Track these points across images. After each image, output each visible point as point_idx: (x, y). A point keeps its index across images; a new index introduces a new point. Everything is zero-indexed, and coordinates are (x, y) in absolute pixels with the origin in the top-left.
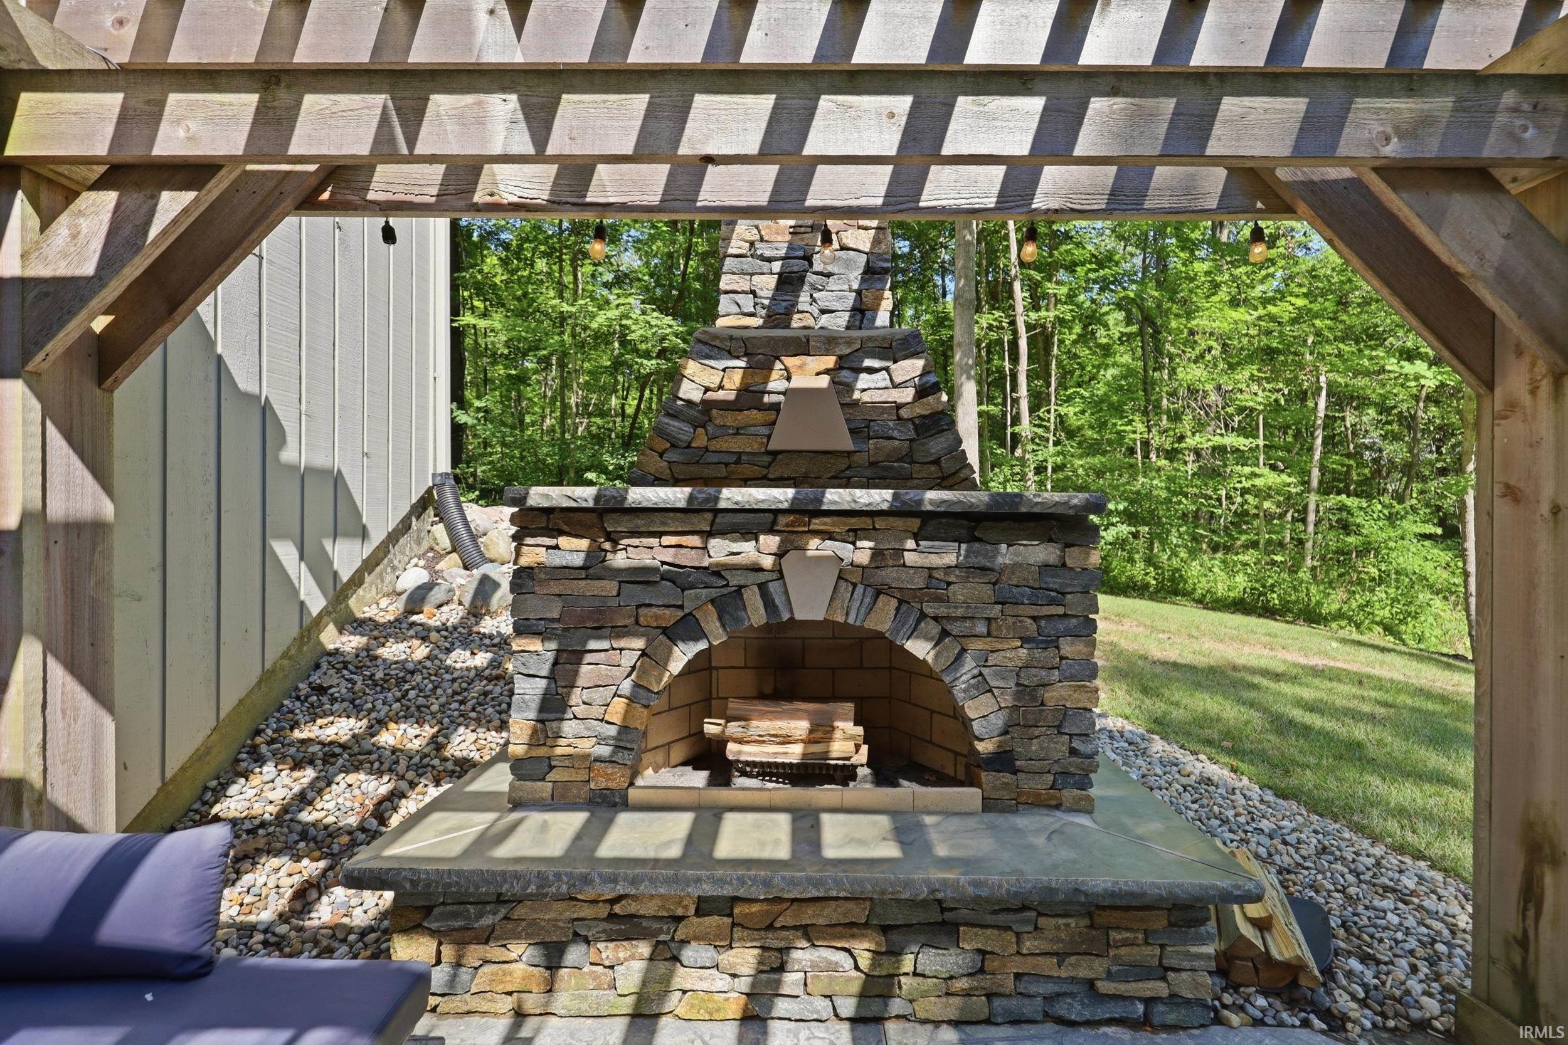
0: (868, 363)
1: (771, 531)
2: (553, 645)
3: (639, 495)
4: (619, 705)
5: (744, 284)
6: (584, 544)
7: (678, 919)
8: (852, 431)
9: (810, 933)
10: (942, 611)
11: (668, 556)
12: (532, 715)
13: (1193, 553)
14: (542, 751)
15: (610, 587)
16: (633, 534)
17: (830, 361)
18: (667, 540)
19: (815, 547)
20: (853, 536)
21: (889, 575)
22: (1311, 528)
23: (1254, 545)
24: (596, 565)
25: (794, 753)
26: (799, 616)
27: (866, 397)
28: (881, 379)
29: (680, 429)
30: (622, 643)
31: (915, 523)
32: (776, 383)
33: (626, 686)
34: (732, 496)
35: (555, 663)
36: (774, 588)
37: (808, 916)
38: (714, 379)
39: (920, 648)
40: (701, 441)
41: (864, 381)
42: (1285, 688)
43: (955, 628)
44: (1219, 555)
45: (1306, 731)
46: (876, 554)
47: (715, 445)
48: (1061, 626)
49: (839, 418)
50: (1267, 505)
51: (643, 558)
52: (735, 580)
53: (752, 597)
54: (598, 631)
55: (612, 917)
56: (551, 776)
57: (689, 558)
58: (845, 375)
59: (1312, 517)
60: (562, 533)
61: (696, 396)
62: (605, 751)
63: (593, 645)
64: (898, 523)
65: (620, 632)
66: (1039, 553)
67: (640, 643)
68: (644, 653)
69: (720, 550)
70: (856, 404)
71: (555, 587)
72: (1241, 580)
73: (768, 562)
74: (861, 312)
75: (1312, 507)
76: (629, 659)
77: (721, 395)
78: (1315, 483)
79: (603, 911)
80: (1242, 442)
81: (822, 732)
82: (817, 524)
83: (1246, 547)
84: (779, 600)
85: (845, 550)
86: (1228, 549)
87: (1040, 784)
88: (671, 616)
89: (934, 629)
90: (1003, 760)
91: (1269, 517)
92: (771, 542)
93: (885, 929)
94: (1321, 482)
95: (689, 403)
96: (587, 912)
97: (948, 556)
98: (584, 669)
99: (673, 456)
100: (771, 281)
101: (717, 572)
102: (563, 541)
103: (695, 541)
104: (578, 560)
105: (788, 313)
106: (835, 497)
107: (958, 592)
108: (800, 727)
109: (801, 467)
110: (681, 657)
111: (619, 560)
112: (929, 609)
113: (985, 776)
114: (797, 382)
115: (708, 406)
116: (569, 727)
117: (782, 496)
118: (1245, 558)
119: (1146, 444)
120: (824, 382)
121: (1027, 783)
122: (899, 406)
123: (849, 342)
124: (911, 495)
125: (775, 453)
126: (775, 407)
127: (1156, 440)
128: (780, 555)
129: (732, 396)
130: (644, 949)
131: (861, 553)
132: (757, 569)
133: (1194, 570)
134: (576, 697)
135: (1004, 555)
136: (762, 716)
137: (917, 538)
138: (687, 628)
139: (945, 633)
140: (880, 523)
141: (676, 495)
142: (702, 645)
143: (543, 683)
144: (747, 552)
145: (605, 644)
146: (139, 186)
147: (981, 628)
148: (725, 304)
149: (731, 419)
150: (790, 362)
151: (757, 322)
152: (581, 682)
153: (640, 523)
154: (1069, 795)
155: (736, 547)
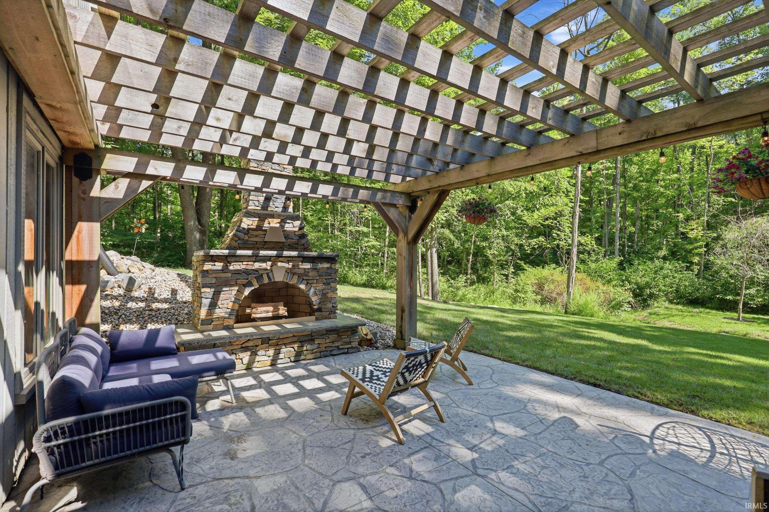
0: (288, 221)
1: (269, 261)
2: (213, 290)
3: (239, 252)
4: (231, 304)
5: (256, 199)
6: (222, 264)
7: (257, 346)
8: (285, 237)
9: (285, 345)
10: (307, 278)
11: (244, 267)
12: (207, 308)
13: (350, 268)
14: (210, 317)
15: (229, 275)
16: (235, 262)
17: (279, 220)
18: (244, 263)
19: (279, 264)
20: (288, 262)
21: (296, 270)
22: (386, 259)
23: (369, 265)
24: (225, 269)
25: (270, 315)
26: (276, 280)
27: (288, 229)
28: (291, 225)
29: (241, 235)
30: (233, 288)
31: (301, 259)
32: (266, 225)
33: (233, 299)
34: (263, 253)
35: (214, 294)
36: (270, 274)
37: (286, 341)
38: (250, 223)
39: (302, 287)
40: (246, 238)
41: (287, 225)
42: (374, 302)
43: (310, 282)
44: (358, 269)
45: (377, 309)
46: (293, 266)
47: (250, 239)
48: (331, 280)
49: (282, 234)
50: (373, 251)
51: (238, 267)
52: (261, 272)
53: (265, 276)
54: (226, 286)
55: (242, 348)
56: (213, 323)
57: (250, 267)
58: (283, 224)
59: (386, 255)
60: (216, 261)
61: (246, 227)
62: (227, 316)
63: (224, 289)
64: (298, 259)
65: (231, 286)
66: (326, 265)
67: (237, 288)
68: (238, 291)
69: (257, 265)
70: (285, 231)
71: (214, 275)
72: (365, 278)
73: (269, 268)
74: (285, 208)
75: (386, 252)
76: (234, 292)
77: (252, 227)
78: (387, 243)
79: (240, 346)
80: (365, 229)
81: (276, 309)
82: (280, 259)
83: (366, 266)
84: (271, 277)
85: (286, 265)
86: (361, 266)
87: (327, 314)
88: (245, 281)
89: (306, 282)
90: (319, 310)
91: (373, 255)
92: (269, 263)
93: (300, 342)
94: (389, 243)
95: (244, 228)
96: (236, 347)
97: (307, 266)
98: (221, 296)
99: (239, 242)
100: (263, 198)
101: (256, 270)
102: (216, 263)
103: (252, 263)
104: (220, 268)
105: (267, 207)
106: (286, 253)
107: (311, 274)
108: (271, 309)
109: (272, 245)
110: (247, 291)
111: (231, 268)
112: (304, 278)
113: (316, 314)
114: (272, 225)
115: (249, 229)
116: (217, 311)
117: (274, 253)
118: (366, 270)
119: (333, 225)
120: (278, 225)
121: (324, 313)
122: (295, 232)
123: (284, 216)
124: (302, 253)
125: (266, 242)
126: (266, 230)
127: (337, 224)
128: (272, 266)
129: (255, 227)
130: (249, 353)
131: (290, 265)
132: (266, 270)
133: (350, 274)
134: (219, 303)
135: (320, 266)
136: (260, 307)
137: (302, 262)
138: (250, 284)
139: (308, 283)
140: (294, 259)
141: (249, 252)
142: (253, 288)
143: (209, 300)
144: (264, 265)
145: (228, 289)
146: (136, 178)
147: (315, 282)
148: (251, 203)
149: (255, 233)
150: (270, 220)
151: (259, 208)
152: (220, 299)
153: (237, 259)
154: (332, 316)
155: (261, 265)
